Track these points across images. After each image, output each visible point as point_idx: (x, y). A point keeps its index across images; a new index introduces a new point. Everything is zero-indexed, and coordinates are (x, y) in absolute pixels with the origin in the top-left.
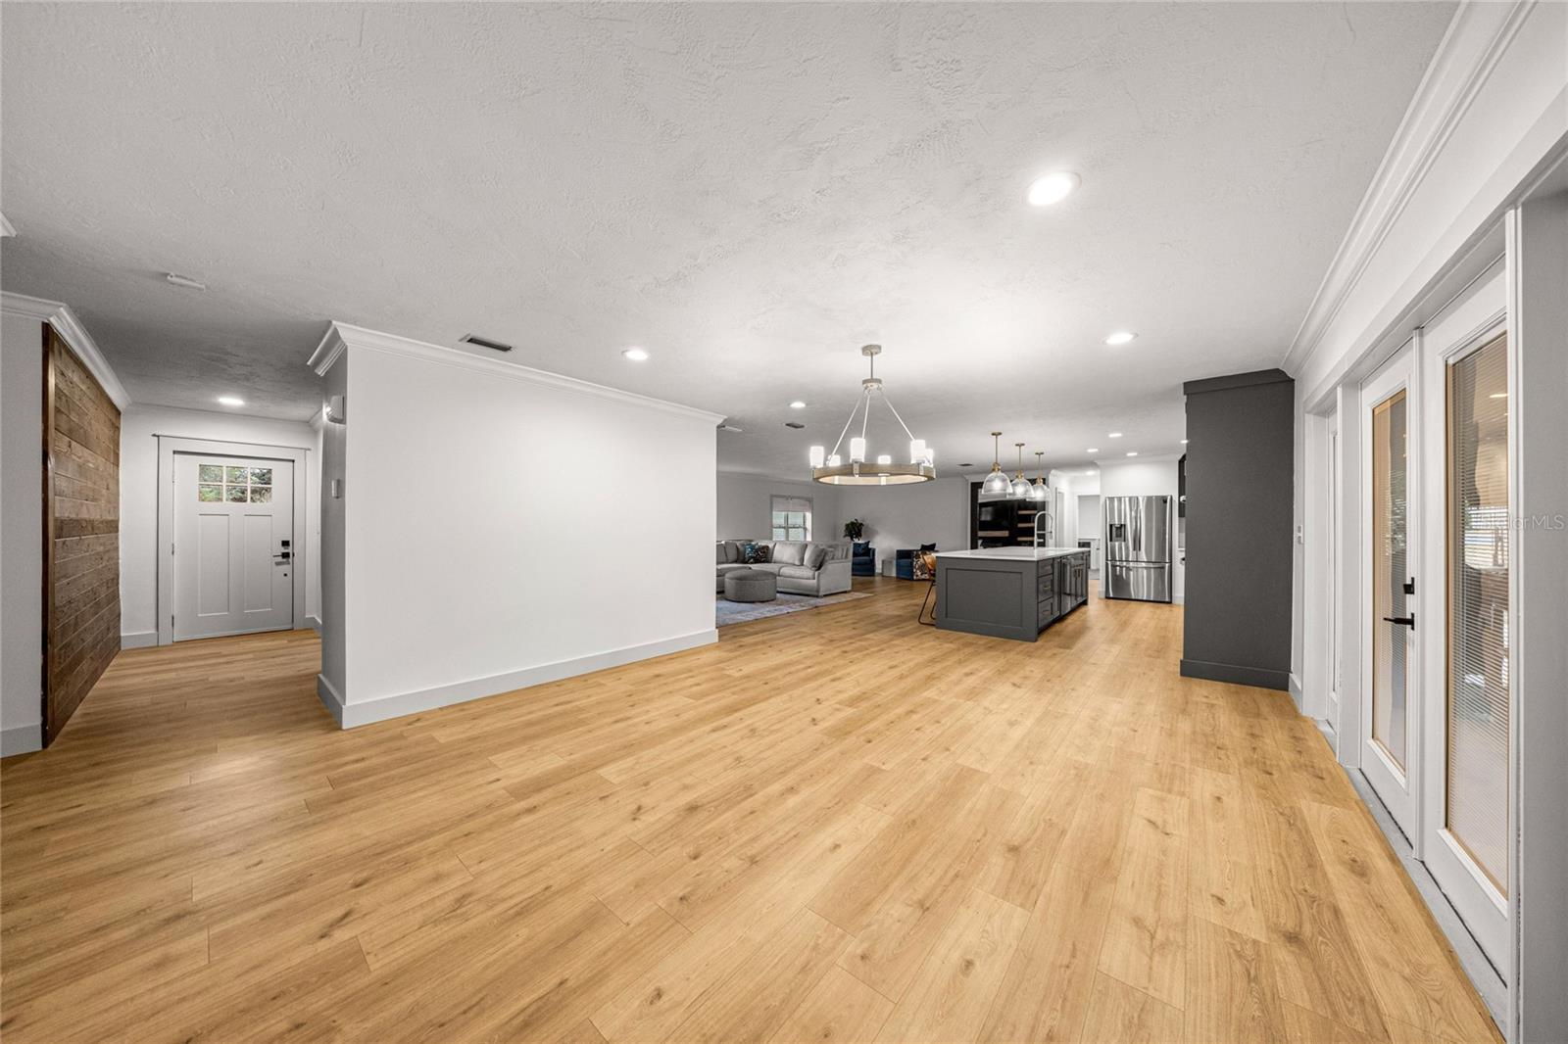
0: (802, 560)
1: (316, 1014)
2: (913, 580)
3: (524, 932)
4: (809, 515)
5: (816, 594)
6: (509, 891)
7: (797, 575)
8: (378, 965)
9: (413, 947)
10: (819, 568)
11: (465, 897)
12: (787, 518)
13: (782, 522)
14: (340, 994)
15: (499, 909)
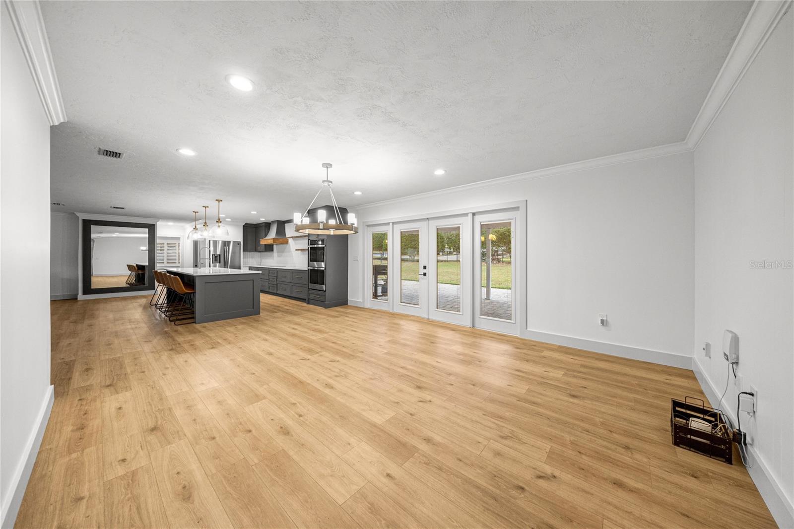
1: (573, 450)
3: (508, 414)
6: (492, 425)
8: (548, 446)
9: (534, 440)
11: (502, 437)
14: (564, 449)
15: (502, 424)
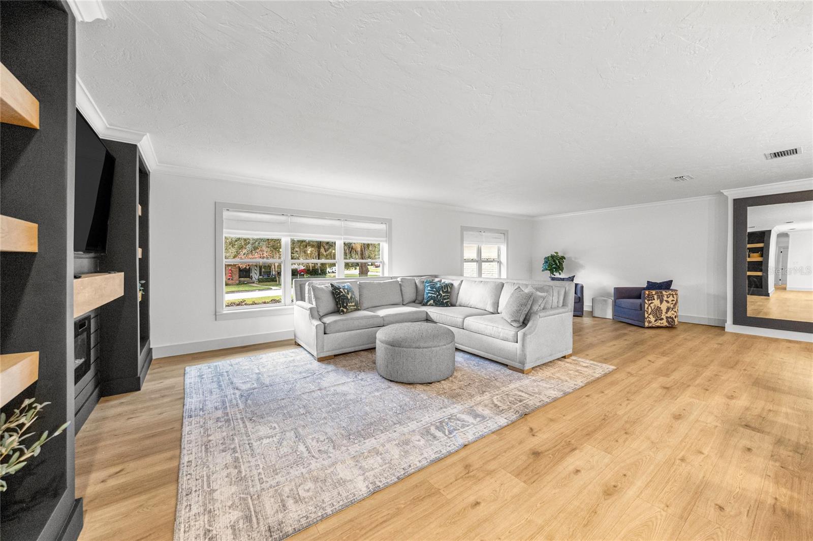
0: (496, 304)
2: (643, 327)
4: (504, 248)
5: (517, 365)
7: (488, 332)
10: (524, 323)
12: (479, 252)
13: (474, 256)
